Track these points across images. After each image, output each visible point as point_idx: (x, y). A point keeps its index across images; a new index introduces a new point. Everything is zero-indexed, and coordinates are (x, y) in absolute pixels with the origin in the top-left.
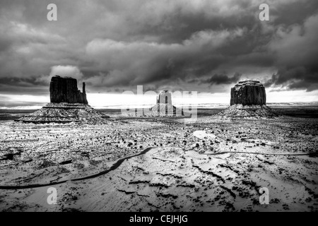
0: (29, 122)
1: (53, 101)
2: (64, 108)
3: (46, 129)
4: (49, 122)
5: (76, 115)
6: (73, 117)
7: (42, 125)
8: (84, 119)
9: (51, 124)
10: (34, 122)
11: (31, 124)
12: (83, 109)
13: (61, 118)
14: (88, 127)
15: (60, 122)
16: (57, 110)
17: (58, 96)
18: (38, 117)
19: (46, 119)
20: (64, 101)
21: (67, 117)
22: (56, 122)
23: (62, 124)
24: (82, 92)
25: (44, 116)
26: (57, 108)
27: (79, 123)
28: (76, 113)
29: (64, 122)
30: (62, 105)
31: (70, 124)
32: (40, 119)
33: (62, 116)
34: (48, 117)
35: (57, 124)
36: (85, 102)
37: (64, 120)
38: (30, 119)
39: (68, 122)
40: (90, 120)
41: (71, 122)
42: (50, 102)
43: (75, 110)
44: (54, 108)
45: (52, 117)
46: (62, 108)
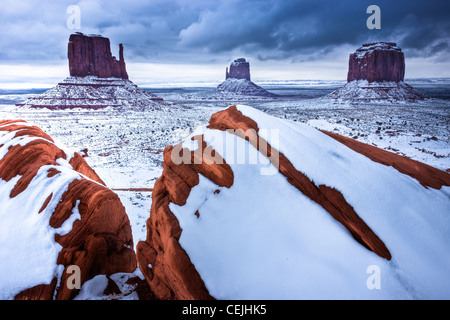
0: (41, 107)
1: (74, 73)
2: (93, 86)
3: (70, 117)
4: (72, 107)
5: (112, 96)
6: (108, 99)
7: (61, 111)
8: (126, 102)
9: (76, 110)
10: (49, 107)
11: (45, 110)
12: (122, 86)
13: (90, 100)
14: (134, 114)
15: (89, 107)
16: (81, 88)
17: (81, 67)
18: (55, 98)
19: (68, 103)
20: (91, 75)
21: (100, 100)
22: (83, 107)
23: (92, 110)
24: (118, 59)
25: (64, 97)
26: (82, 85)
27: (119, 109)
28: (111, 93)
29: (96, 108)
30: (90, 80)
31: (105, 110)
32: (58, 103)
33: (91, 97)
34: (69, 99)
35: (85, 110)
36: (125, 76)
37: (95, 103)
38: (42, 103)
39: (102, 107)
40: (135, 104)
41: (106, 106)
42: (69, 76)
43: (110, 88)
44: (77, 85)
45: (76, 100)
46: (89, 85)
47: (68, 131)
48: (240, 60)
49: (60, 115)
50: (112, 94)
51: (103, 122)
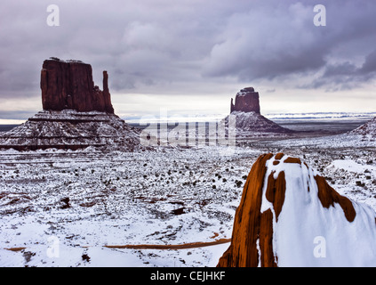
1: (47, 106)
2: (71, 121)
3: (42, 160)
4: (44, 148)
5: (94, 134)
7: (31, 152)
9: (49, 150)
11: (11, 150)
12: (106, 122)
15: (65, 147)
16: (57, 124)
17: (57, 99)
18: (23, 137)
19: (40, 142)
20: (70, 109)
21: (79, 138)
22: (58, 147)
23: (69, 151)
24: (101, 89)
25: (34, 136)
26: (58, 121)
27: (102, 148)
28: (93, 129)
29: (74, 148)
30: (68, 114)
31: (86, 150)
32: (28, 142)
33: (68, 135)
34: (41, 137)
35: (60, 151)
36: (110, 110)
37: (73, 142)
38: (7, 142)
39: (82, 147)
40: (121, 143)
41: (86, 146)
42: (42, 110)
43: (92, 124)
44: (52, 121)
45: (49, 138)
46: (66, 120)
47: (40, 176)
48: (247, 90)
49: (30, 157)
50: (94, 131)
51: (84, 165)
